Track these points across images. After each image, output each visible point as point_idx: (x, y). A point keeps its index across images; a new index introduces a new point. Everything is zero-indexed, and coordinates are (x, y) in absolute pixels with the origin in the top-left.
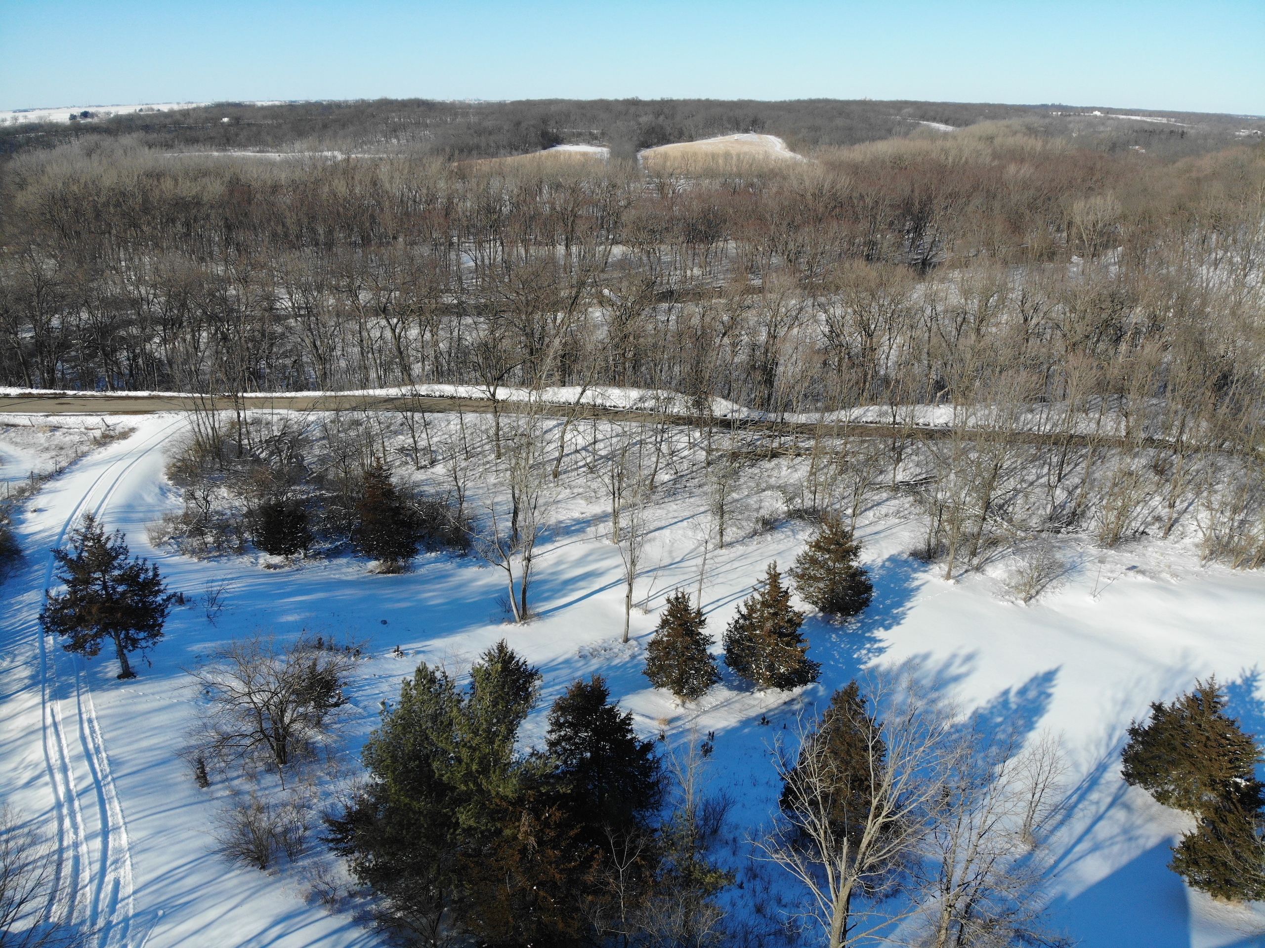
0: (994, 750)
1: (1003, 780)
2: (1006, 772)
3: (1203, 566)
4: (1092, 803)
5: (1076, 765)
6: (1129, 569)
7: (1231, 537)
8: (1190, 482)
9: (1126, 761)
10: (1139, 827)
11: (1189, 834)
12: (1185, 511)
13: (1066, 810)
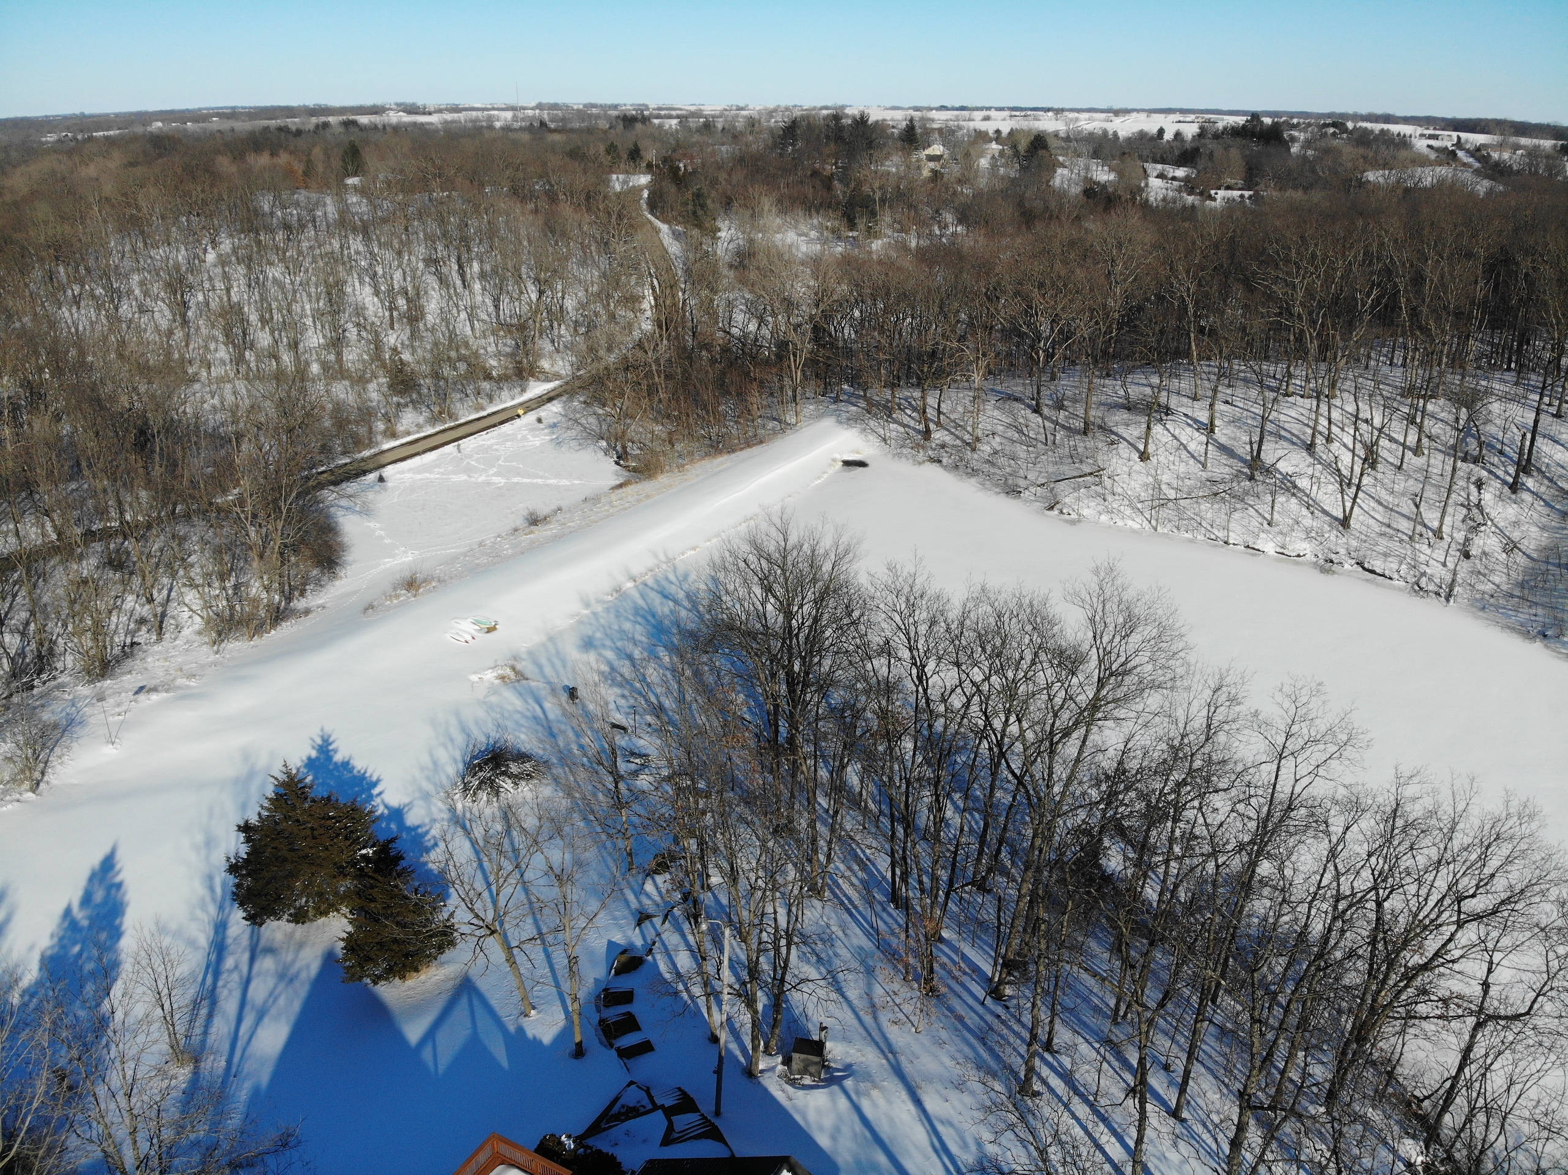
0: (89, 988)
1: (119, 1015)
2: (116, 1004)
3: (217, 653)
4: (230, 971)
5: (192, 943)
6: (136, 693)
7: (232, 608)
8: (157, 565)
9: (241, 904)
10: (293, 962)
11: (345, 935)
12: (168, 600)
13: (208, 998)
